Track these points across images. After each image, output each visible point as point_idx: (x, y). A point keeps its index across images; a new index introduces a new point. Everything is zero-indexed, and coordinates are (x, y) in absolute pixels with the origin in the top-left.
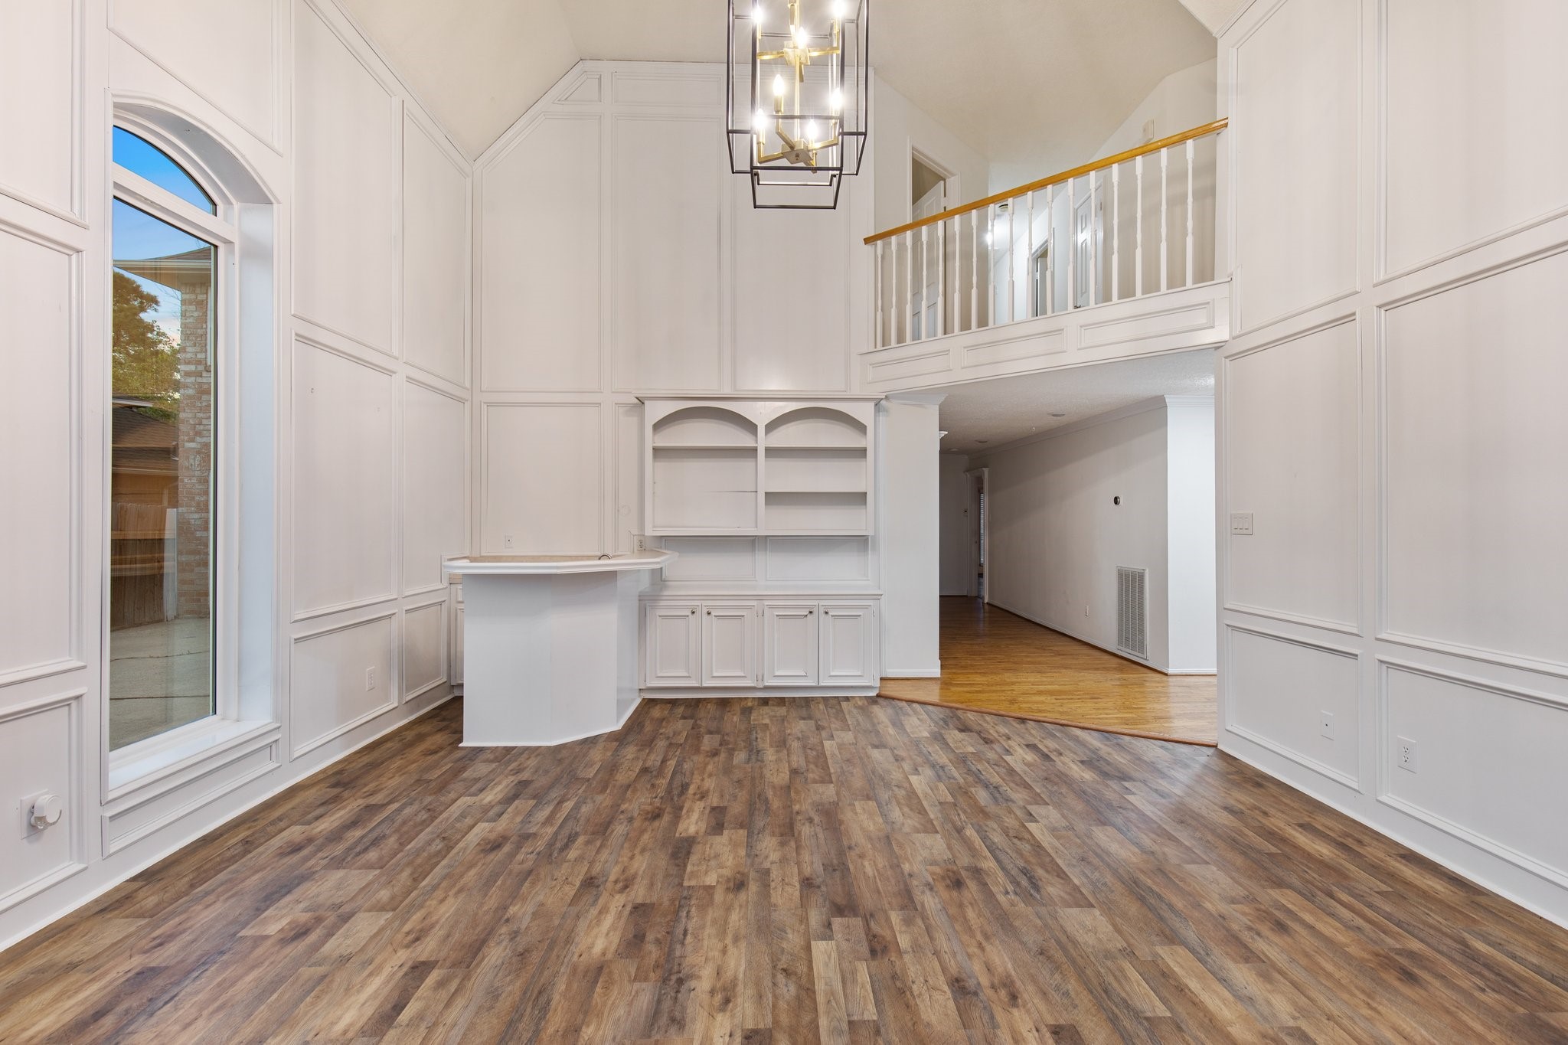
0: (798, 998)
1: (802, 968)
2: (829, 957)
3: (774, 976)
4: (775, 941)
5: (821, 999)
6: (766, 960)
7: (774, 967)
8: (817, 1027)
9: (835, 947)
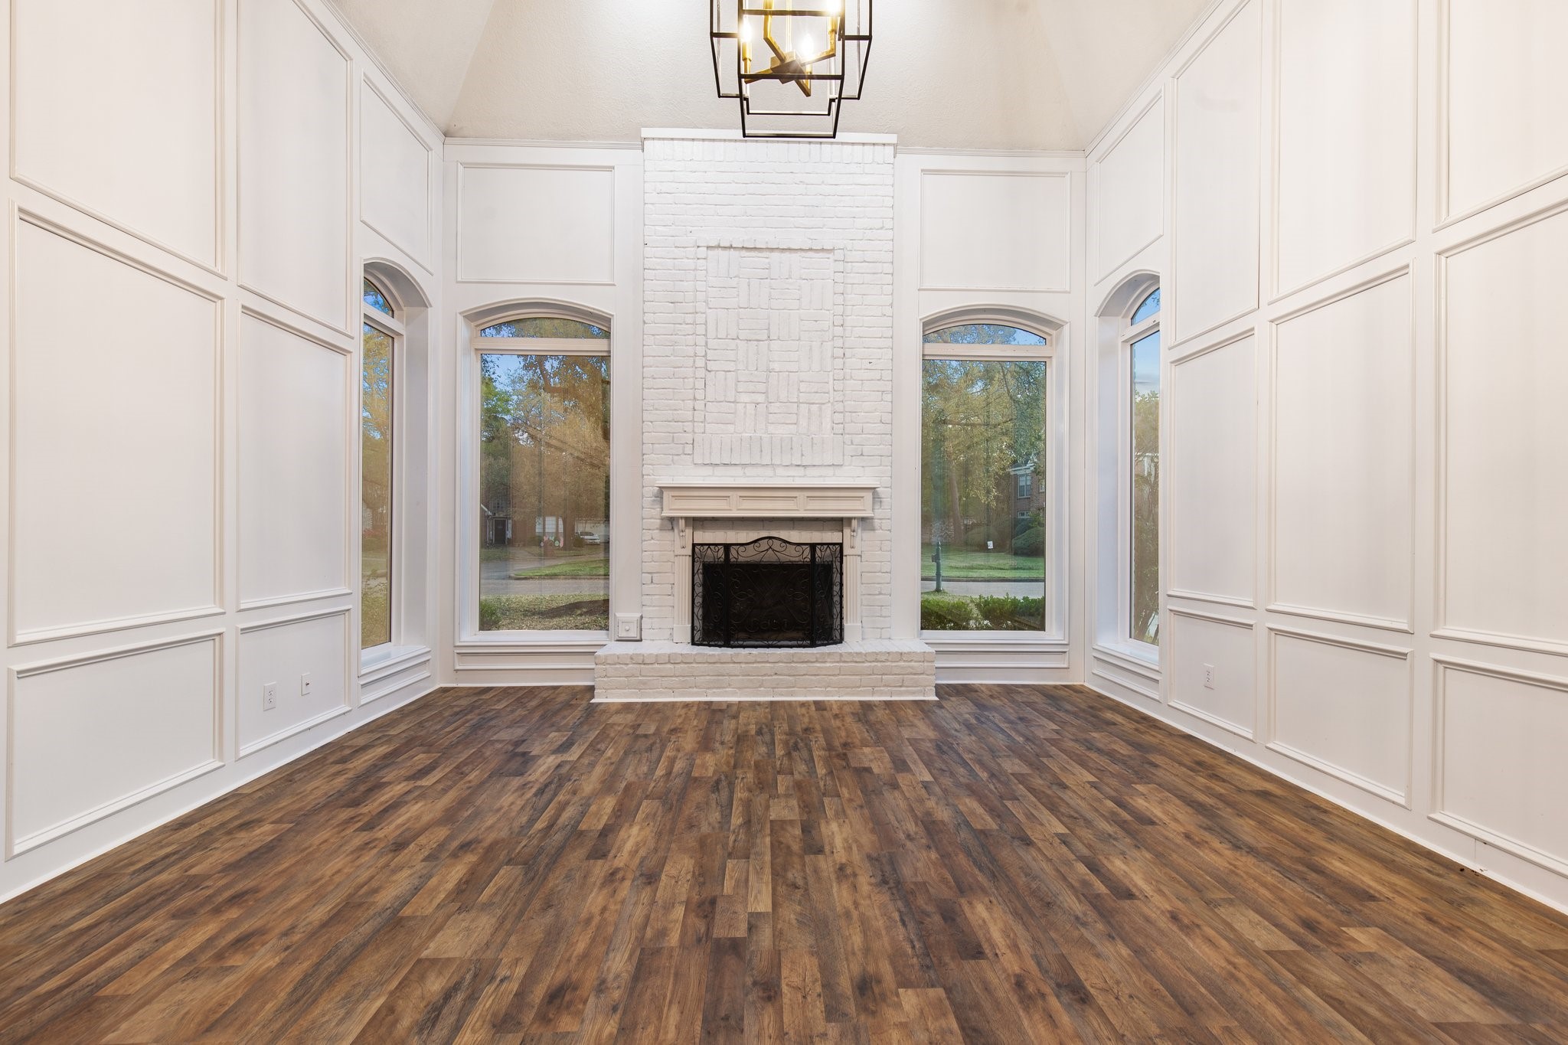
0: (785, 870)
1: (782, 889)
2: (756, 897)
3: (806, 883)
4: (808, 912)
5: (768, 870)
6: (815, 896)
7: (806, 890)
8: (772, 856)
9: (749, 905)
